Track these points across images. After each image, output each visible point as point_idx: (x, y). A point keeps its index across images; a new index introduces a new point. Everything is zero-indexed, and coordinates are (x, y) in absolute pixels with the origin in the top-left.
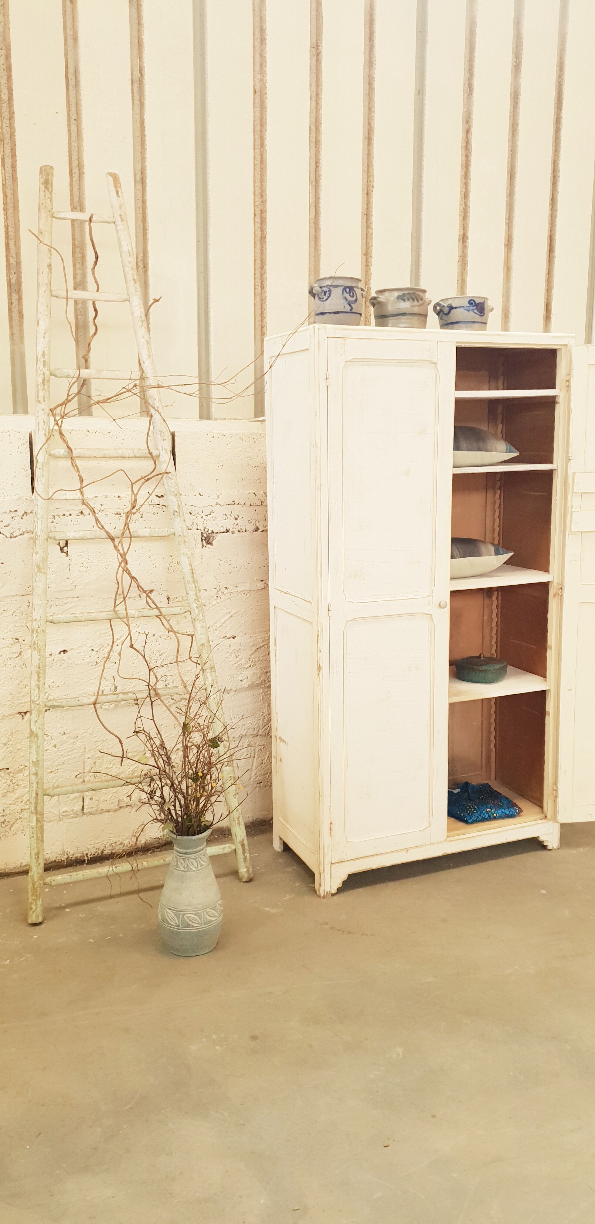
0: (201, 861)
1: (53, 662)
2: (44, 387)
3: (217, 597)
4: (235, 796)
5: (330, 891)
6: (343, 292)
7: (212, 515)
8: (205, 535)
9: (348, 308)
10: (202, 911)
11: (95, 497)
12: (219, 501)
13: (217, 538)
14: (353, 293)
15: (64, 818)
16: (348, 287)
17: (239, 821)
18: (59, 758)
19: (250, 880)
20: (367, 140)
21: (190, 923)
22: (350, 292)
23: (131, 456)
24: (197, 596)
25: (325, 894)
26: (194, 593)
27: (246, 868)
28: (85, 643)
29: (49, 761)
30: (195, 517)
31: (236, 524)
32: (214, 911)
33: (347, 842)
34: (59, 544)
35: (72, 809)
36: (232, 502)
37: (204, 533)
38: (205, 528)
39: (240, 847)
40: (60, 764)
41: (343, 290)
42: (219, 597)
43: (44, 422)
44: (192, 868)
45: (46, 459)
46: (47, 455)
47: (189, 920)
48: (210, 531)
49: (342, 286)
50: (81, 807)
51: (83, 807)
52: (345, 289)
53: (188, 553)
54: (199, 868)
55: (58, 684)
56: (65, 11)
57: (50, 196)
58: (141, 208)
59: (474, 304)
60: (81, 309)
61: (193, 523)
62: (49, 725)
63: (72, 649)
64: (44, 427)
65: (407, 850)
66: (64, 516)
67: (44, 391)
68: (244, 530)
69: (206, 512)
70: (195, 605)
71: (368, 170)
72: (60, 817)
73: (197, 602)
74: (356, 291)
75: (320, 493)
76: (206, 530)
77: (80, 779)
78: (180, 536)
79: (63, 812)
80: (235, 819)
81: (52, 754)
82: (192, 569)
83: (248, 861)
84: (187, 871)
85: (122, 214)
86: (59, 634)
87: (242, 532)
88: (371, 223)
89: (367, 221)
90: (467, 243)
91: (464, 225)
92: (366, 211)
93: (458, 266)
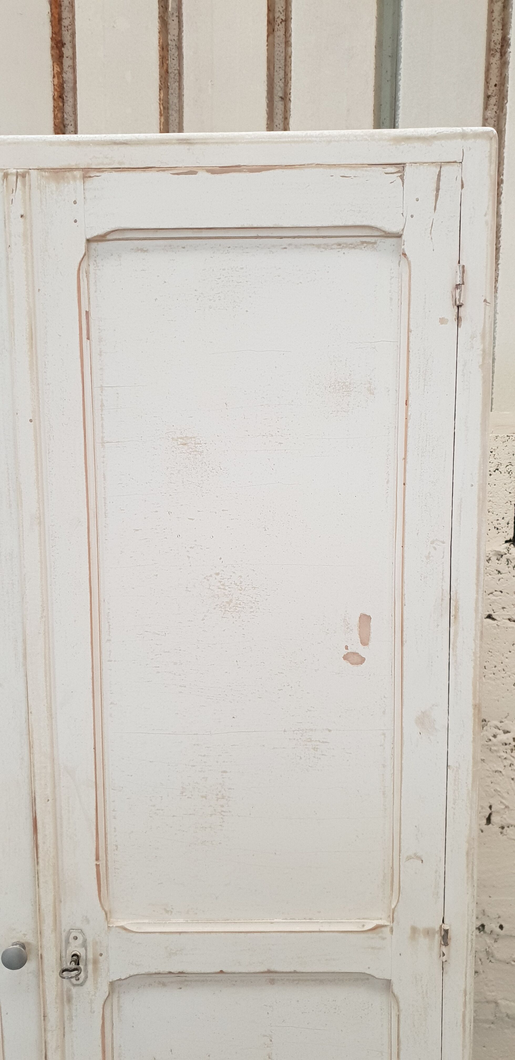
88: (290, 35)
89: (285, 35)
90: (507, 55)
91: (503, 19)
92: (283, 13)
93: (491, 107)
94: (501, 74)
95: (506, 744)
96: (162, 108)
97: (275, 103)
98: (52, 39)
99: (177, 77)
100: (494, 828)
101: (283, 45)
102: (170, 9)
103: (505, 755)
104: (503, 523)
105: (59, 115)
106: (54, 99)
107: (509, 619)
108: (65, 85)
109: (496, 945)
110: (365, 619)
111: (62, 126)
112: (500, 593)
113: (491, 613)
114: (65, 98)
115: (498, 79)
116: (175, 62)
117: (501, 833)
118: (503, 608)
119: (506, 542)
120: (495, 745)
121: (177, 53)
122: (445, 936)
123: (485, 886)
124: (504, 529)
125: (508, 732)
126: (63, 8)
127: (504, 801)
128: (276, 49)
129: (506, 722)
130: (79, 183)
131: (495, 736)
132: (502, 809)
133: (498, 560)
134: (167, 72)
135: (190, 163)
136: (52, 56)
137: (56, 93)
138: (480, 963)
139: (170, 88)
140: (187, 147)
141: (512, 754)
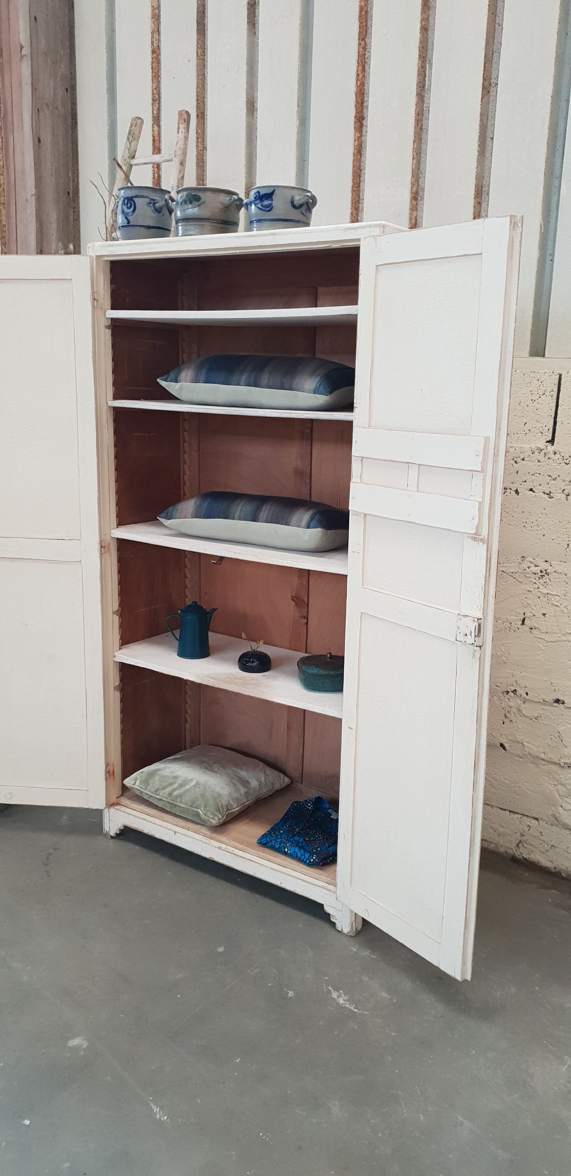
5: (110, 832)
95: (536, 574)
96: (415, 154)
97: (487, 142)
98: (355, 117)
100: (526, 628)
102: (426, 87)
103: (535, 581)
104: (546, 429)
105: (357, 164)
106: (354, 155)
107: (544, 493)
108: (363, 144)
109: (524, 706)
111: (359, 171)
112: (539, 475)
113: (533, 487)
114: (362, 152)
117: (531, 632)
118: (540, 485)
119: (547, 442)
120: (528, 573)
123: (518, 665)
124: (546, 434)
125: (538, 566)
126: (365, 94)
127: (532, 611)
128: (490, 104)
129: (537, 559)
131: (529, 568)
132: (531, 616)
133: (539, 453)
134: (421, 128)
136: (355, 127)
137: (356, 151)
138: (513, 715)
139: (423, 139)
141: (540, 581)
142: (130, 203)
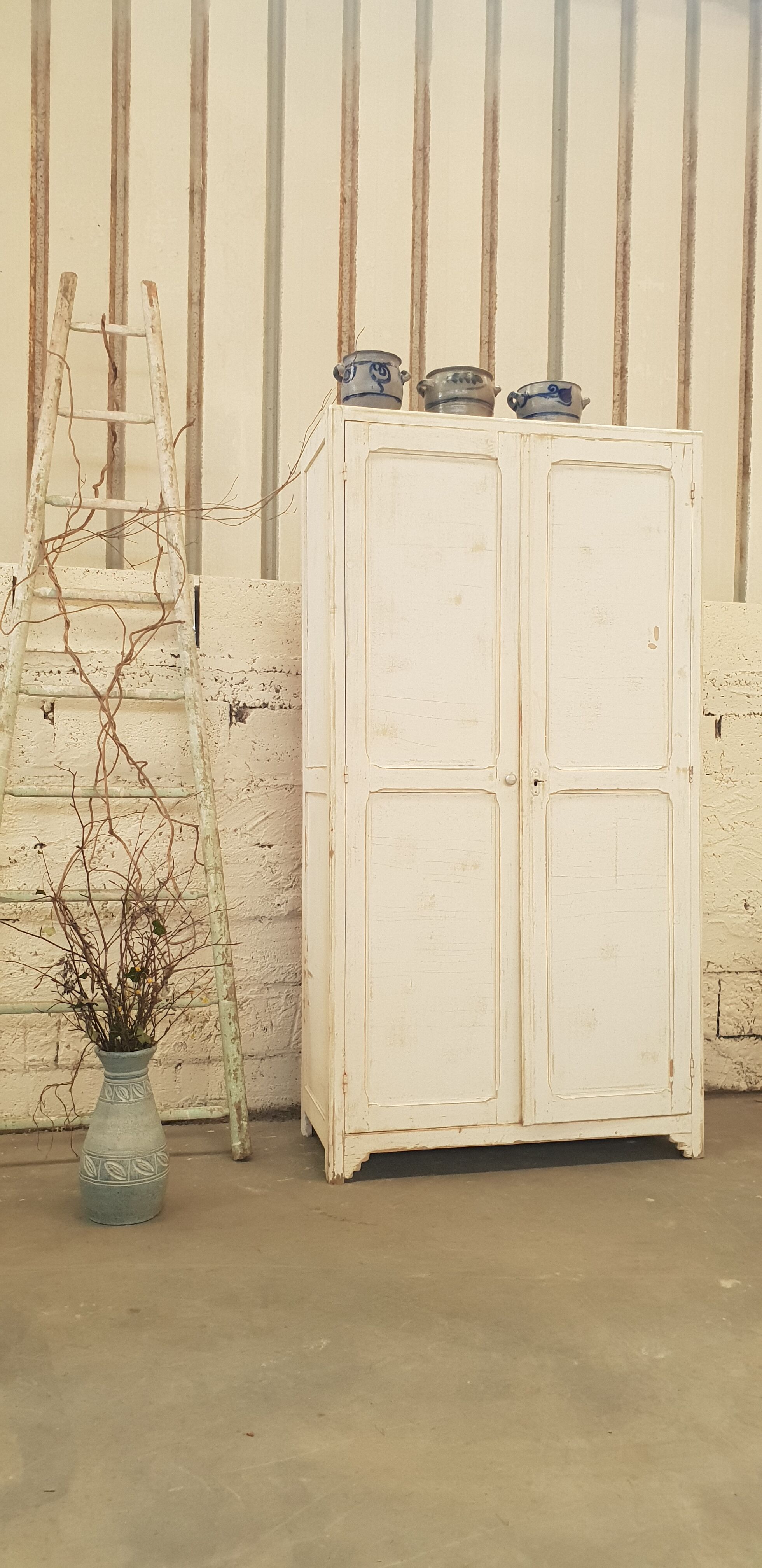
0: (136, 1092)
1: (25, 858)
2: (34, 515)
3: (249, 790)
4: (233, 1041)
5: (342, 1174)
6: (371, 370)
7: (245, 684)
8: (235, 709)
9: (377, 388)
10: (129, 1159)
11: (92, 652)
12: (254, 666)
13: (252, 714)
14: (385, 371)
15: (31, 1069)
16: (378, 363)
17: (235, 1074)
18: (28, 986)
19: (245, 1159)
20: (489, 254)
21: (111, 1174)
22: (380, 369)
23: (136, 600)
24: (205, 775)
25: (335, 1177)
26: (202, 771)
27: (241, 1140)
28: (68, 837)
29: (14, 989)
30: (222, 684)
31: (277, 697)
32: (147, 1164)
33: (369, 1105)
34: (42, 708)
35: (42, 1058)
36: (272, 669)
37: (233, 705)
38: (235, 700)
39: (235, 1111)
40: (28, 994)
41: (371, 366)
42: (251, 791)
43: (29, 554)
44: (121, 1098)
45: (26, 598)
46: (29, 594)
47: (112, 1170)
48: (241, 705)
49: (370, 361)
50: (54, 1057)
51: (57, 1056)
52: (373, 366)
53: (199, 721)
54: (132, 1100)
55: (31, 887)
56: (116, 118)
57: (68, 304)
58: (198, 333)
59: (555, 390)
60: (118, 450)
61: (219, 692)
62: (16, 941)
63: (52, 843)
64: (29, 560)
65: (460, 1128)
66: (51, 674)
67: (34, 520)
68: (287, 706)
69: (238, 679)
70: (201, 787)
71: (490, 290)
72: (25, 1067)
73: (204, 782)
74: (390, 369)
75: (334, 618)
76: (236, 702)
77: (54, 1018)
78: (190, 699)
79: (30, 1061)
80: (232, 1071)
81: (18, 980)
82: (202, 742)
83: (245, 1131)
84: (115, 1103)
85: (154, 325)
86: (36, 822)
87: (285, 708)
88: (494, 352)
89: (488, 351)
90: (626, 378)
91: (622, 356)
92: (488, 338)
93: (615, 408)
94: (621, 389)
99: (418, 371)
101: (487, 358)
110: (657, 629)
115: (619, 391)
116: (417, 361)
121: (417, 356)
122: (691, 771)
130: (550, 441)
135: (591, 436)
140: (590, 429)
142: (384, 369)
